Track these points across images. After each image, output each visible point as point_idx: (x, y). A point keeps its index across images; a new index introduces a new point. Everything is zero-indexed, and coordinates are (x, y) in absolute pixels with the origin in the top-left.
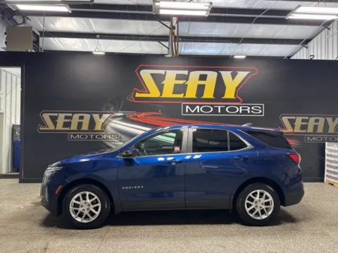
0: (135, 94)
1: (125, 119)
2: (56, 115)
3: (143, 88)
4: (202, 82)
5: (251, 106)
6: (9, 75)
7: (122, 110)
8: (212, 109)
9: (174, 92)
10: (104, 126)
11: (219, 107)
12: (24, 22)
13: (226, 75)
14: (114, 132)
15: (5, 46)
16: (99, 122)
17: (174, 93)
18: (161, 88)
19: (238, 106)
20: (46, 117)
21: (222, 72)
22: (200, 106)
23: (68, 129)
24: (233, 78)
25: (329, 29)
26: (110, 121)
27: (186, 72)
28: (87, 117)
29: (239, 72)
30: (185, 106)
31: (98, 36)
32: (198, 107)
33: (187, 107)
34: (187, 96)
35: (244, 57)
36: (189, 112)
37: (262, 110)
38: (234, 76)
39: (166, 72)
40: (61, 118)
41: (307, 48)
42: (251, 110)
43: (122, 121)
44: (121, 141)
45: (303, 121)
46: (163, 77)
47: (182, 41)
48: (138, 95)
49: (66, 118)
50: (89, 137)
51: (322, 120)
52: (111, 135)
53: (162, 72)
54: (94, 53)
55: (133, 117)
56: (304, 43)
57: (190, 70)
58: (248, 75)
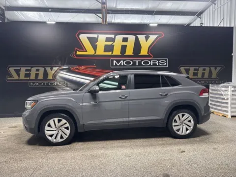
0: (76, 53)
2: (19, 68)
3: (82, 48)
4: (125, 43)
5: (159, 60)
8: (132, 63)
9: (105, 51)
10: (54, 76)
11: (137, 61)
13: (142, 38)
14: (62, 80)
16: (51, 73)
18: (95, 48)
19: (150, 60)
20: (12, 70)
21: (138, 36)
22: (124, 60)
23: (28, 78)
24: (146, 41)
25: (215, 4)
26: (59, 73)
27: (113, 36)
28: (42, 69)
29: (151, 36)
30: (112, 61)
31: (50, 10)
32: (122, 61)
33: (114, 61)
34: (114, 54)
35: (156, 25)
36: (116, 65)
37: (166, 63)
38: (147, 39)
39: (98, 36)
40: (23, 70)
41: (200, 18)
42: (159, 63)
44: (67, 87)
45: (195, 70)
46: (96, 40)
48: (78, 53)
49: (27, 70)
50: (44, 84)
51: (207, 69)
52: (60, 82)
53: (95, 36)
54: (48, 22)
55: (76, 69)
56: (199, 14)
57: (116, 34)
58: (157, 37)
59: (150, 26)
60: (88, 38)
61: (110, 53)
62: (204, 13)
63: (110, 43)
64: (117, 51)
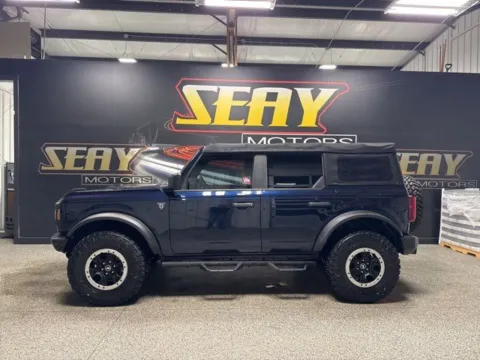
0: (175, 121)
1: (161, 155)
2: (64, 148)
3: (186, 111)
4: (270, 104)
5: (338, 138)
7: (159, 141)
8: (284, 142)
9: (232, 118)
10: (132, 165)
11: (294, 139)
12: (19, 16)
13: (304, 93)
14: (146, 173)
16: (125, 159)
17: (230, 119)
18: (212, 111)
19: (321, 138)
20: (50, 151)
21: (298, 89)
22: (268, 137)
23: (81, 168)
24: (314, 98)
25: (454, 28)
26: (140, 158)
27: (247, 89)
28: (108, 152)
29: (323, 90)
30: (246, 137)
31: (126, 36)
32: (264, 139)
33: (250, 139)
34: (248, 124)
35: (333, 67)
38: (315, 95)
39: (219, 89)
40: (72, 153)
41: (424, 54)
43: (157, 158)
45: (411, 158)
46: (215, 96)
47: (247, 44)
48: (179, 121)
49: (79, 153)
50: (111, 181)
51: (438, 157)
52: (142, 177)
53: (214, 88)
54: (122, 60)
55: (174, 152)
56: (420, 47)
57: (254, 86)
58: (335, 93)
59: (321, 70)
60: (199, 92)
61: (241, 123)
62: (431, 45)
63: (241, 103)
64: (255, 119)
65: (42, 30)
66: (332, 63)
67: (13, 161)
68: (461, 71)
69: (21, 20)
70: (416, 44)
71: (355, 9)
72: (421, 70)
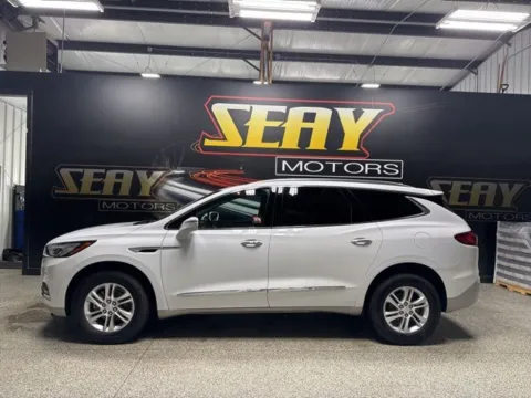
0: (203, 140)
2: (81, 170)
3: (215, 131)
4: (308, 125)
5: (382, 164)
6: (10, 108)
7: (182, 165)
8: (322, 167)
9: (265, 139)
10: (154, 189)
11: (334, 164)
12: (35, 26)
13: (345, 114)
14: (171, 200)
15: (3, 62)
16: (147, 182)
17: (263, 141)
18: (243, 132)
20: (65, 173)
21: (338, 109)
22: (305, 161)
23: (98, 193)
24: (356, 119)
25: (510, 45)
27: (283, 109)
28: (128, 175)
29: (365, 110)
30: (280, 161)
31: (150, 49)
32: (301, 163)
33: (284, 163)
34: (283, 146)
35: (377, 86)
36: (287, 171)
37: (399, 169)
38: (357, 116)
39: (251, 108)
40: (89, 175)
41: (476, 74)
42: (382, 169)
43: (184, 182)
45: (463, 187)
46: (247, 116)
47: (280, 59)
48: (208, 143)
49: (96, 175)
50: (131, 207)
51: (492, 187)
52: (165, 203)
53: (246, 107)
54: (143, 75)
55: (201, 176)
56: (472, 65)
57: (290, 105)
58: (380, 114)
59: (363, 89)
60: (230, 111)
61: (275, 145)
62: (484, 64)
63: (276, 124)
64: (291, 141)
65: (59, 42)
66: (375, 83)
67: (23, 183)
68: (517, 92)
69: (37, 31)
70: (468, 61)
71: (401, 23)
72: (472, 90)
